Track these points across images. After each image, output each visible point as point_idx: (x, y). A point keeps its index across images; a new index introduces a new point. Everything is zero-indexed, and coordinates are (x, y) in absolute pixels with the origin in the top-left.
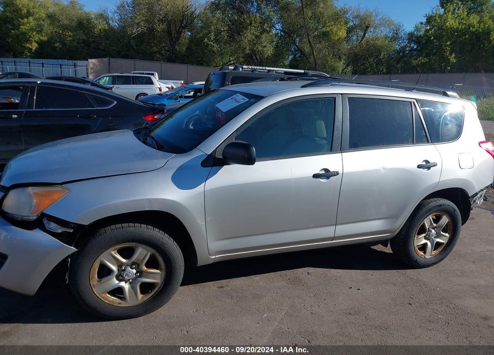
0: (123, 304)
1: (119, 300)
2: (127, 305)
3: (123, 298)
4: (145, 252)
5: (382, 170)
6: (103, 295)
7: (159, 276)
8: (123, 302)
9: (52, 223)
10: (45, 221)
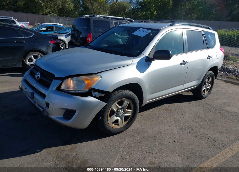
0: (118, 127)
1: (116, 126)
2: (119, 127)
3: (118, 125)
4: (127, 102)
5: (198, 60)
6: (111, 124)
7: (131, 112)
8: (118, 126)
9: (95, 92)
10: (92, 92)
